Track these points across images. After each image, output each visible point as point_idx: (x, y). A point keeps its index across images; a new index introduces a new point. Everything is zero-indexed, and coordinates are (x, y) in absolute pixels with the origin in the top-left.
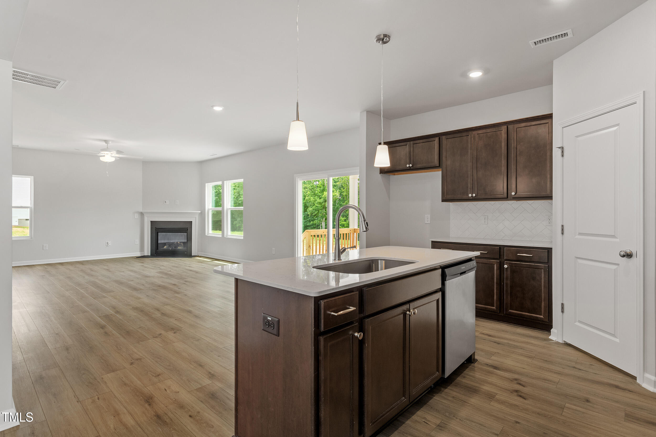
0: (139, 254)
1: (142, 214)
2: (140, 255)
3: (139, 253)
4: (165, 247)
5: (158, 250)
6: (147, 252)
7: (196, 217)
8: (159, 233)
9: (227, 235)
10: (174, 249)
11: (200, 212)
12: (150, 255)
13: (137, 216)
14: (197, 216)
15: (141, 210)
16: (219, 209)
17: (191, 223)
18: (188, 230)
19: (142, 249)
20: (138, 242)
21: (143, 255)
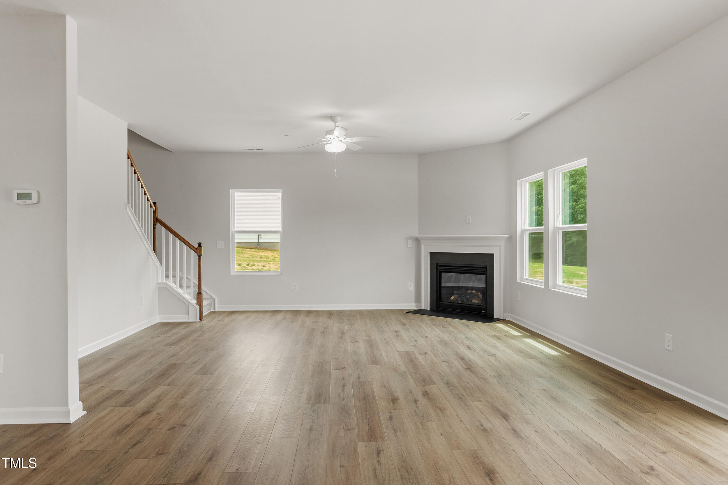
0: (413, 307)
1: (417, 241)
2: (416, 307)
3: (414, 304)
4: (452, 298)
5: (440, 302)
6: (425, 304)
7: (500, 247)
8: (443, 274)
9: (555, 286)
10: (465, 303)
11: (506, 236)
12: (429, 309)
13: (411, 244)
14: (503, 245)
15: (416, 234)
16: (540, 229)
17: (491, 256)
18: (486, 270)
19: (418, 299)
20: (412, 286)
21: (420, 309)
